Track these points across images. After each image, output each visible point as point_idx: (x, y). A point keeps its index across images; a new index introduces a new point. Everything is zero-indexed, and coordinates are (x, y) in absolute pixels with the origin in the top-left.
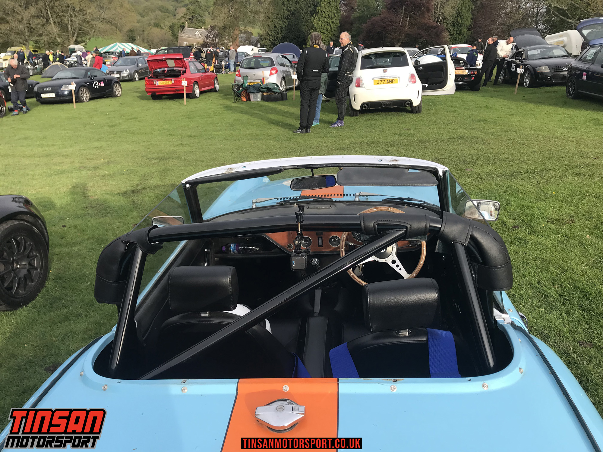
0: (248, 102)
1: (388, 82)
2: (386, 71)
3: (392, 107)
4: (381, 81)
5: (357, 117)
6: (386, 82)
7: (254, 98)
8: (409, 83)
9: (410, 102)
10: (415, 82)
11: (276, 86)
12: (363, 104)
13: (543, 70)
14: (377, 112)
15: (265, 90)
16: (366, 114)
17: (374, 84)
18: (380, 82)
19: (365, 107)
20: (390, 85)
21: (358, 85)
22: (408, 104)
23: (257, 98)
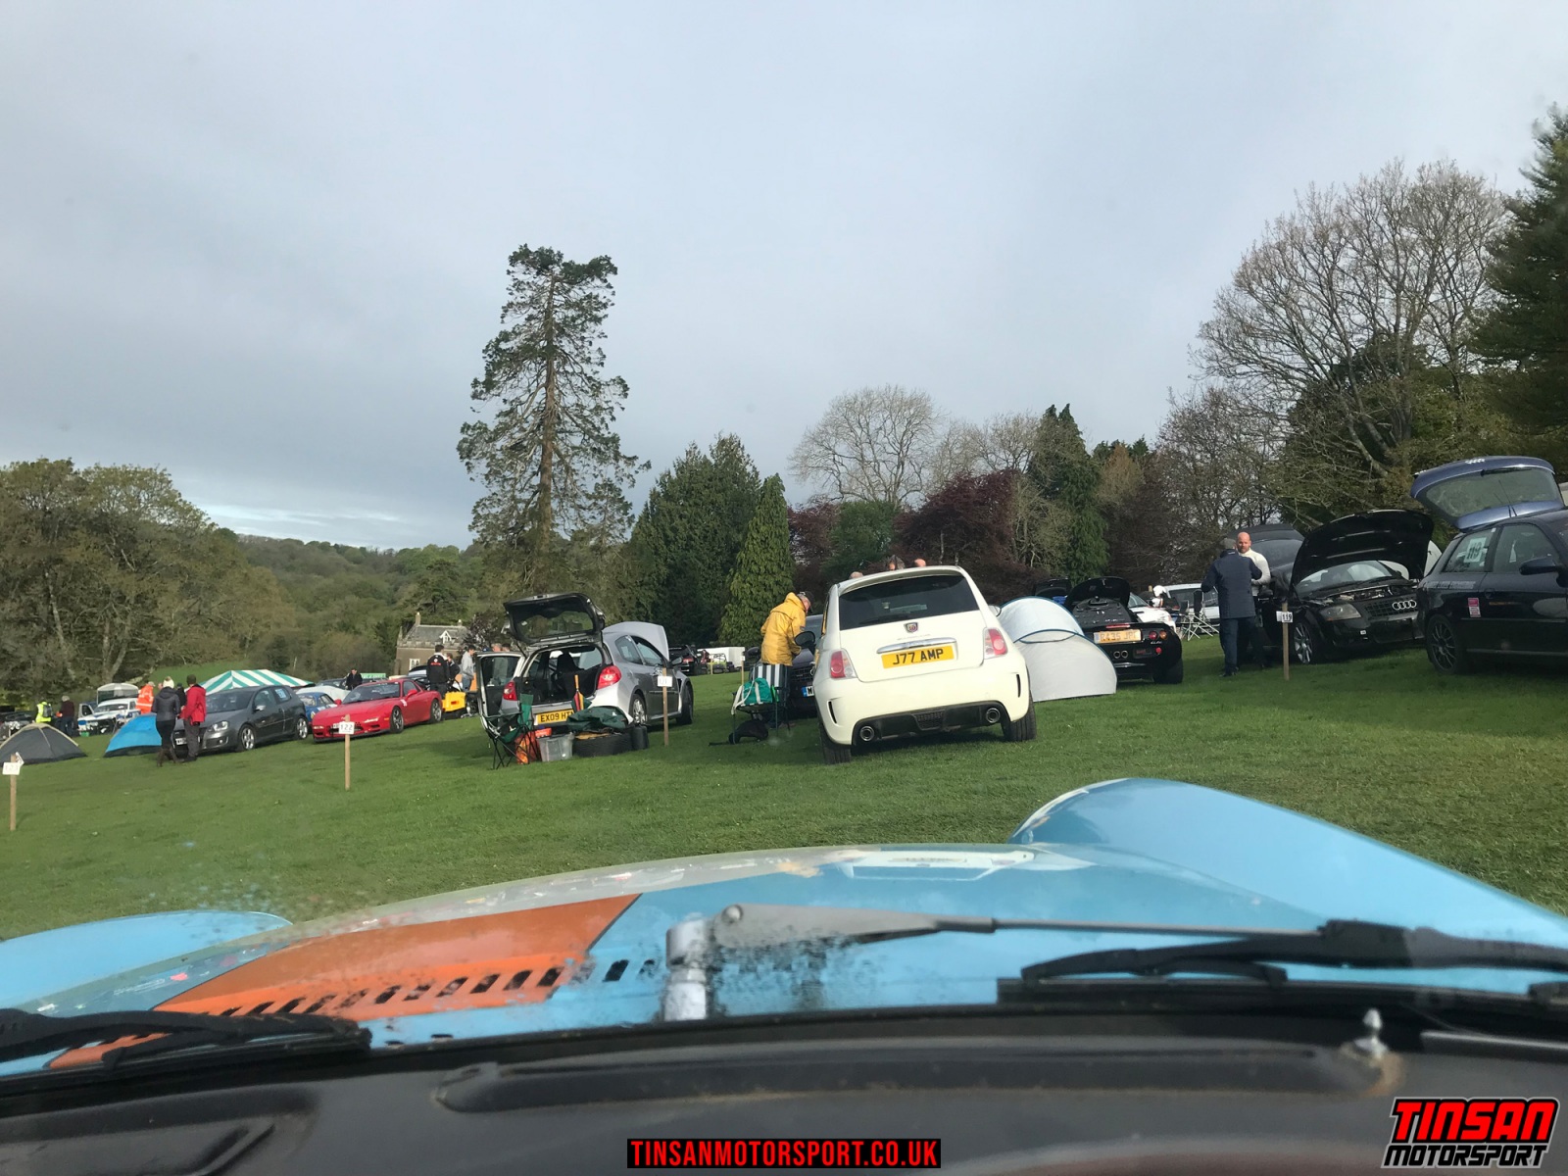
0: (535, 765)
1: (923, 657)
2: (915, 628)
3: (947, 729)
4: (904, 655)
5: (848, 764)
6: (918, 656)
7: (551, 753)
8: (987, 656)
9: (997, 710)
10: (1004, 652)
11: (614, 714)
12: (861, 727)
13: (1342, 614)
14: (906, 747)
15: (582, 725)
16: (872, 755)
17: (886, 666)
18: (901, 658)
19: (867, 734)
20: (932, 665)
21: (838, 674)
22: (993, 715)
23: (560, 752)
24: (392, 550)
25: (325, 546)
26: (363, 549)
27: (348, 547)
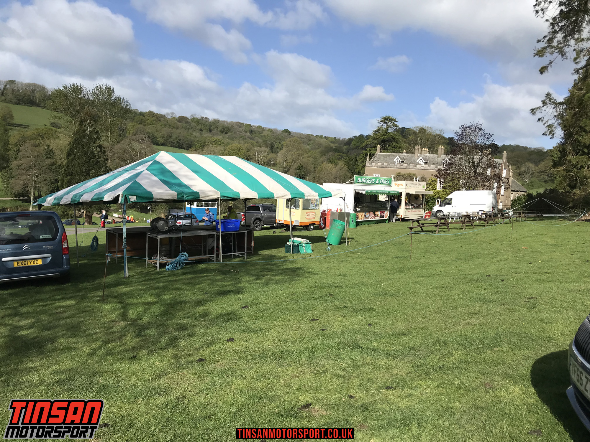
24: (345, 138)
25: (321, 137)
26: (335, 138)
27: (329, 137)
